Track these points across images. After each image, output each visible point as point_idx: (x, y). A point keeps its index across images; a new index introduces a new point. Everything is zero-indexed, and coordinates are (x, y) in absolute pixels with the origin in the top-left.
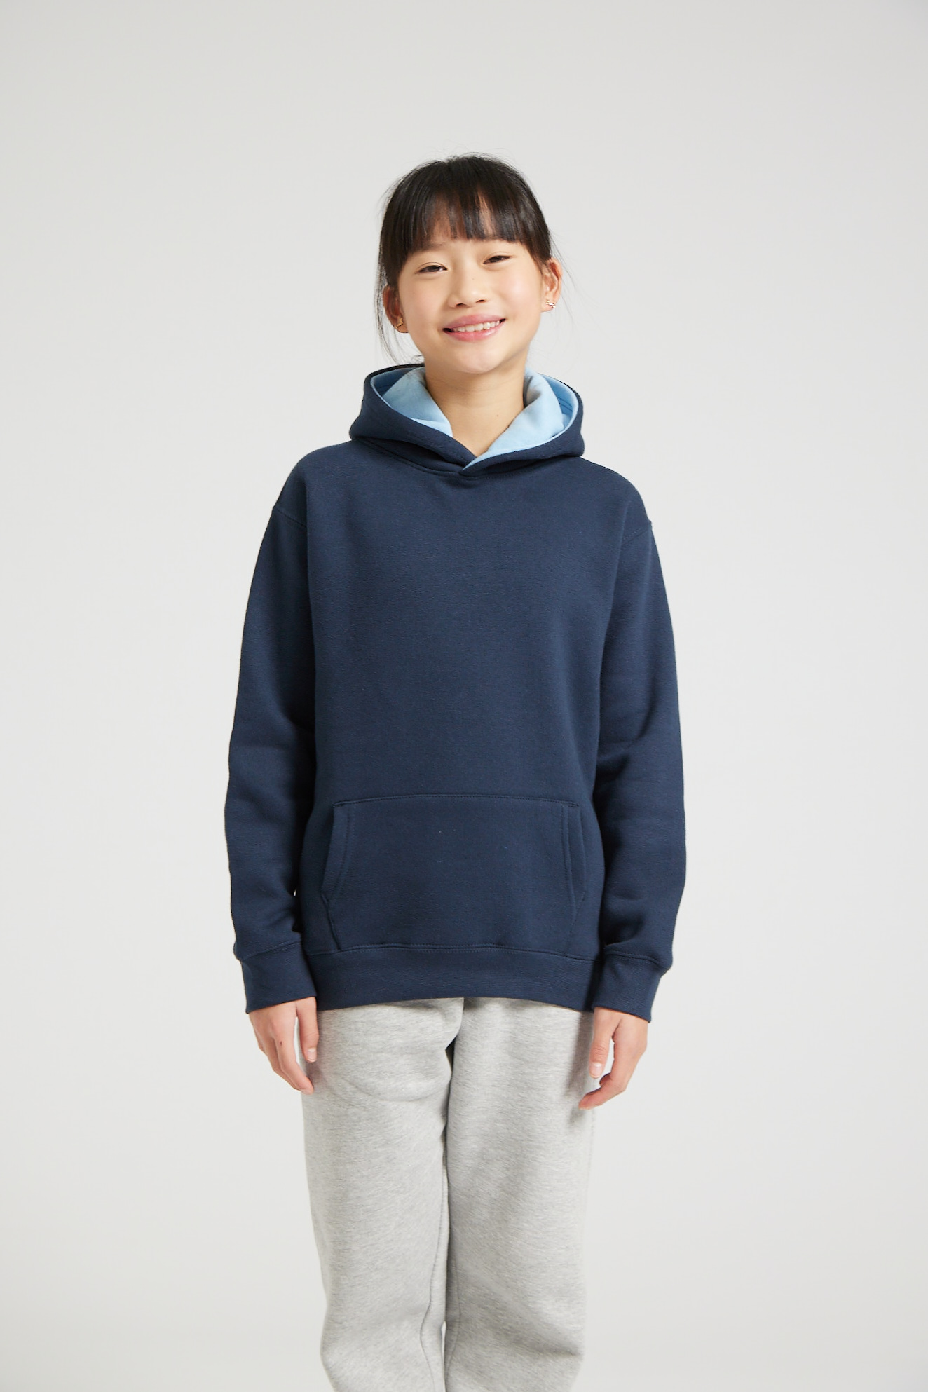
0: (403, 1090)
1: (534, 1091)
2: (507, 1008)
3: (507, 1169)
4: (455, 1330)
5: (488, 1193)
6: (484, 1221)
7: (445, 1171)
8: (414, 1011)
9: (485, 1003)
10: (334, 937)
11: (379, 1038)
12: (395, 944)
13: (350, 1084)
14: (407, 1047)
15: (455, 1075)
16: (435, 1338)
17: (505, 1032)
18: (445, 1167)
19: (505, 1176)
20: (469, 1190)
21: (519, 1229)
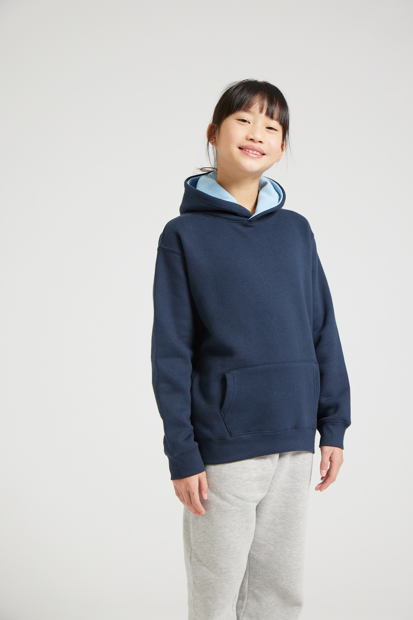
1: (300, 493)
2: (292, 456)
3: (285, 528)
6: (271, 552)
8: (260, 461)
9: (285, 455)
10: (228, 431)
12: (255, 432)
13: (234, 495)
14: (258, 477)
19: (283, 531)
21: (291, 554)
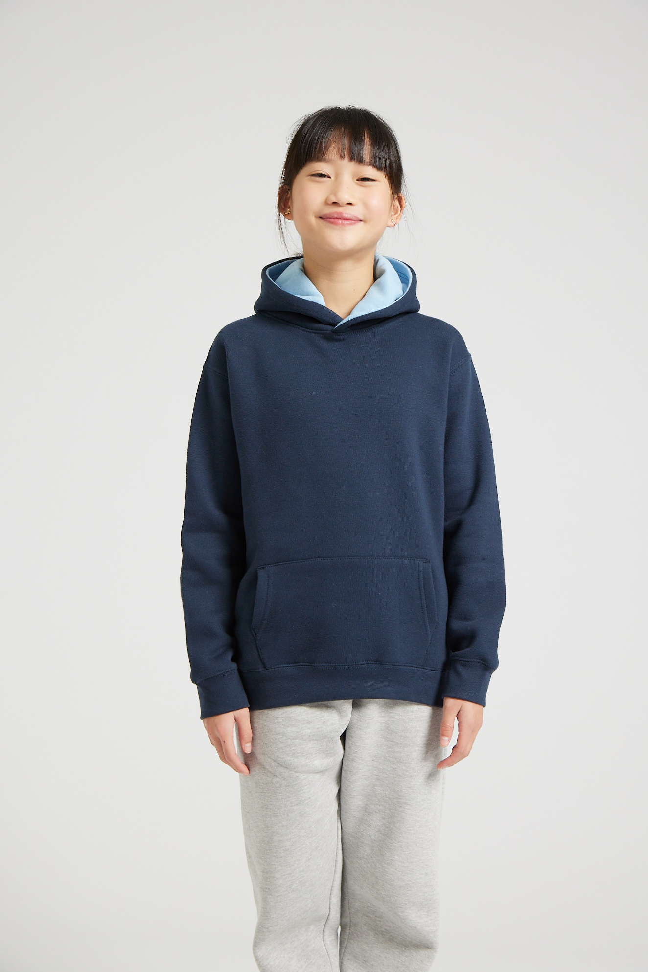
0: (311, 765)
1: (402, 764)
2: (382, 706)
3: (384, 819)
4: (347, 931)
5: (370, 836)
6: (367, 855)
7: (339, 821)
8: (318, 709)
9: (368, 703)
10: (261, 660)
11: (293, 729)
12: (304, 664)
13: (275, 761)
14: (314, 735)
15: (346, 753)
16: (333, 937)
17: (381, 723)
18: (339, 818)
19: (382, 823)
20: (356, 833)
21: (392, 860)
